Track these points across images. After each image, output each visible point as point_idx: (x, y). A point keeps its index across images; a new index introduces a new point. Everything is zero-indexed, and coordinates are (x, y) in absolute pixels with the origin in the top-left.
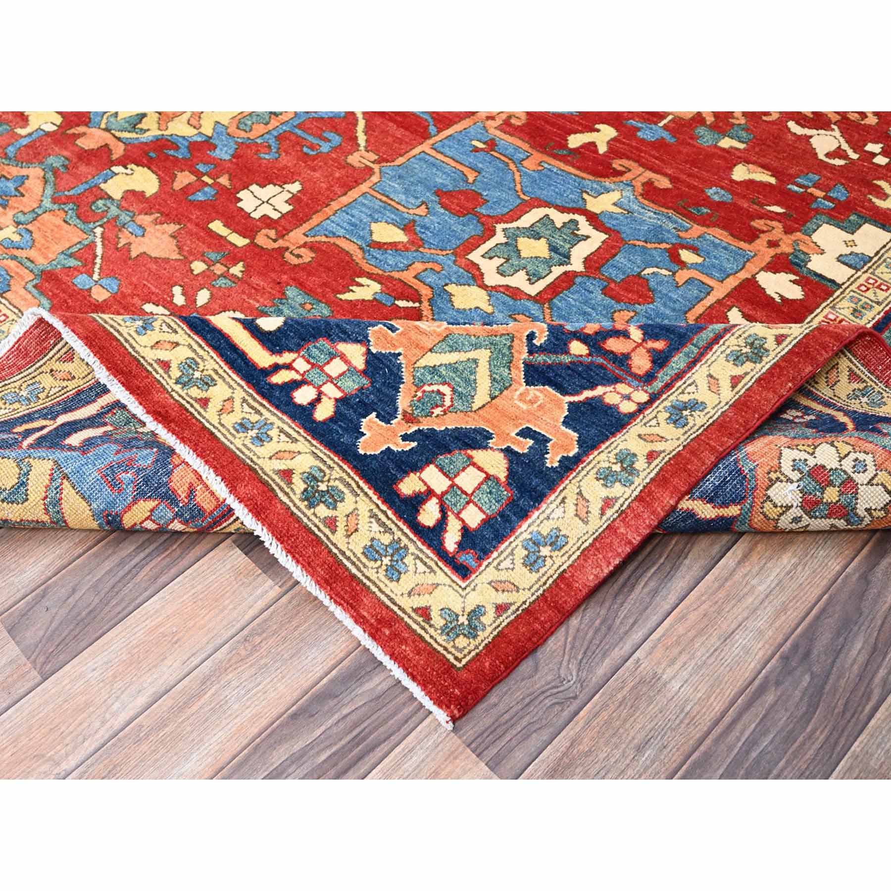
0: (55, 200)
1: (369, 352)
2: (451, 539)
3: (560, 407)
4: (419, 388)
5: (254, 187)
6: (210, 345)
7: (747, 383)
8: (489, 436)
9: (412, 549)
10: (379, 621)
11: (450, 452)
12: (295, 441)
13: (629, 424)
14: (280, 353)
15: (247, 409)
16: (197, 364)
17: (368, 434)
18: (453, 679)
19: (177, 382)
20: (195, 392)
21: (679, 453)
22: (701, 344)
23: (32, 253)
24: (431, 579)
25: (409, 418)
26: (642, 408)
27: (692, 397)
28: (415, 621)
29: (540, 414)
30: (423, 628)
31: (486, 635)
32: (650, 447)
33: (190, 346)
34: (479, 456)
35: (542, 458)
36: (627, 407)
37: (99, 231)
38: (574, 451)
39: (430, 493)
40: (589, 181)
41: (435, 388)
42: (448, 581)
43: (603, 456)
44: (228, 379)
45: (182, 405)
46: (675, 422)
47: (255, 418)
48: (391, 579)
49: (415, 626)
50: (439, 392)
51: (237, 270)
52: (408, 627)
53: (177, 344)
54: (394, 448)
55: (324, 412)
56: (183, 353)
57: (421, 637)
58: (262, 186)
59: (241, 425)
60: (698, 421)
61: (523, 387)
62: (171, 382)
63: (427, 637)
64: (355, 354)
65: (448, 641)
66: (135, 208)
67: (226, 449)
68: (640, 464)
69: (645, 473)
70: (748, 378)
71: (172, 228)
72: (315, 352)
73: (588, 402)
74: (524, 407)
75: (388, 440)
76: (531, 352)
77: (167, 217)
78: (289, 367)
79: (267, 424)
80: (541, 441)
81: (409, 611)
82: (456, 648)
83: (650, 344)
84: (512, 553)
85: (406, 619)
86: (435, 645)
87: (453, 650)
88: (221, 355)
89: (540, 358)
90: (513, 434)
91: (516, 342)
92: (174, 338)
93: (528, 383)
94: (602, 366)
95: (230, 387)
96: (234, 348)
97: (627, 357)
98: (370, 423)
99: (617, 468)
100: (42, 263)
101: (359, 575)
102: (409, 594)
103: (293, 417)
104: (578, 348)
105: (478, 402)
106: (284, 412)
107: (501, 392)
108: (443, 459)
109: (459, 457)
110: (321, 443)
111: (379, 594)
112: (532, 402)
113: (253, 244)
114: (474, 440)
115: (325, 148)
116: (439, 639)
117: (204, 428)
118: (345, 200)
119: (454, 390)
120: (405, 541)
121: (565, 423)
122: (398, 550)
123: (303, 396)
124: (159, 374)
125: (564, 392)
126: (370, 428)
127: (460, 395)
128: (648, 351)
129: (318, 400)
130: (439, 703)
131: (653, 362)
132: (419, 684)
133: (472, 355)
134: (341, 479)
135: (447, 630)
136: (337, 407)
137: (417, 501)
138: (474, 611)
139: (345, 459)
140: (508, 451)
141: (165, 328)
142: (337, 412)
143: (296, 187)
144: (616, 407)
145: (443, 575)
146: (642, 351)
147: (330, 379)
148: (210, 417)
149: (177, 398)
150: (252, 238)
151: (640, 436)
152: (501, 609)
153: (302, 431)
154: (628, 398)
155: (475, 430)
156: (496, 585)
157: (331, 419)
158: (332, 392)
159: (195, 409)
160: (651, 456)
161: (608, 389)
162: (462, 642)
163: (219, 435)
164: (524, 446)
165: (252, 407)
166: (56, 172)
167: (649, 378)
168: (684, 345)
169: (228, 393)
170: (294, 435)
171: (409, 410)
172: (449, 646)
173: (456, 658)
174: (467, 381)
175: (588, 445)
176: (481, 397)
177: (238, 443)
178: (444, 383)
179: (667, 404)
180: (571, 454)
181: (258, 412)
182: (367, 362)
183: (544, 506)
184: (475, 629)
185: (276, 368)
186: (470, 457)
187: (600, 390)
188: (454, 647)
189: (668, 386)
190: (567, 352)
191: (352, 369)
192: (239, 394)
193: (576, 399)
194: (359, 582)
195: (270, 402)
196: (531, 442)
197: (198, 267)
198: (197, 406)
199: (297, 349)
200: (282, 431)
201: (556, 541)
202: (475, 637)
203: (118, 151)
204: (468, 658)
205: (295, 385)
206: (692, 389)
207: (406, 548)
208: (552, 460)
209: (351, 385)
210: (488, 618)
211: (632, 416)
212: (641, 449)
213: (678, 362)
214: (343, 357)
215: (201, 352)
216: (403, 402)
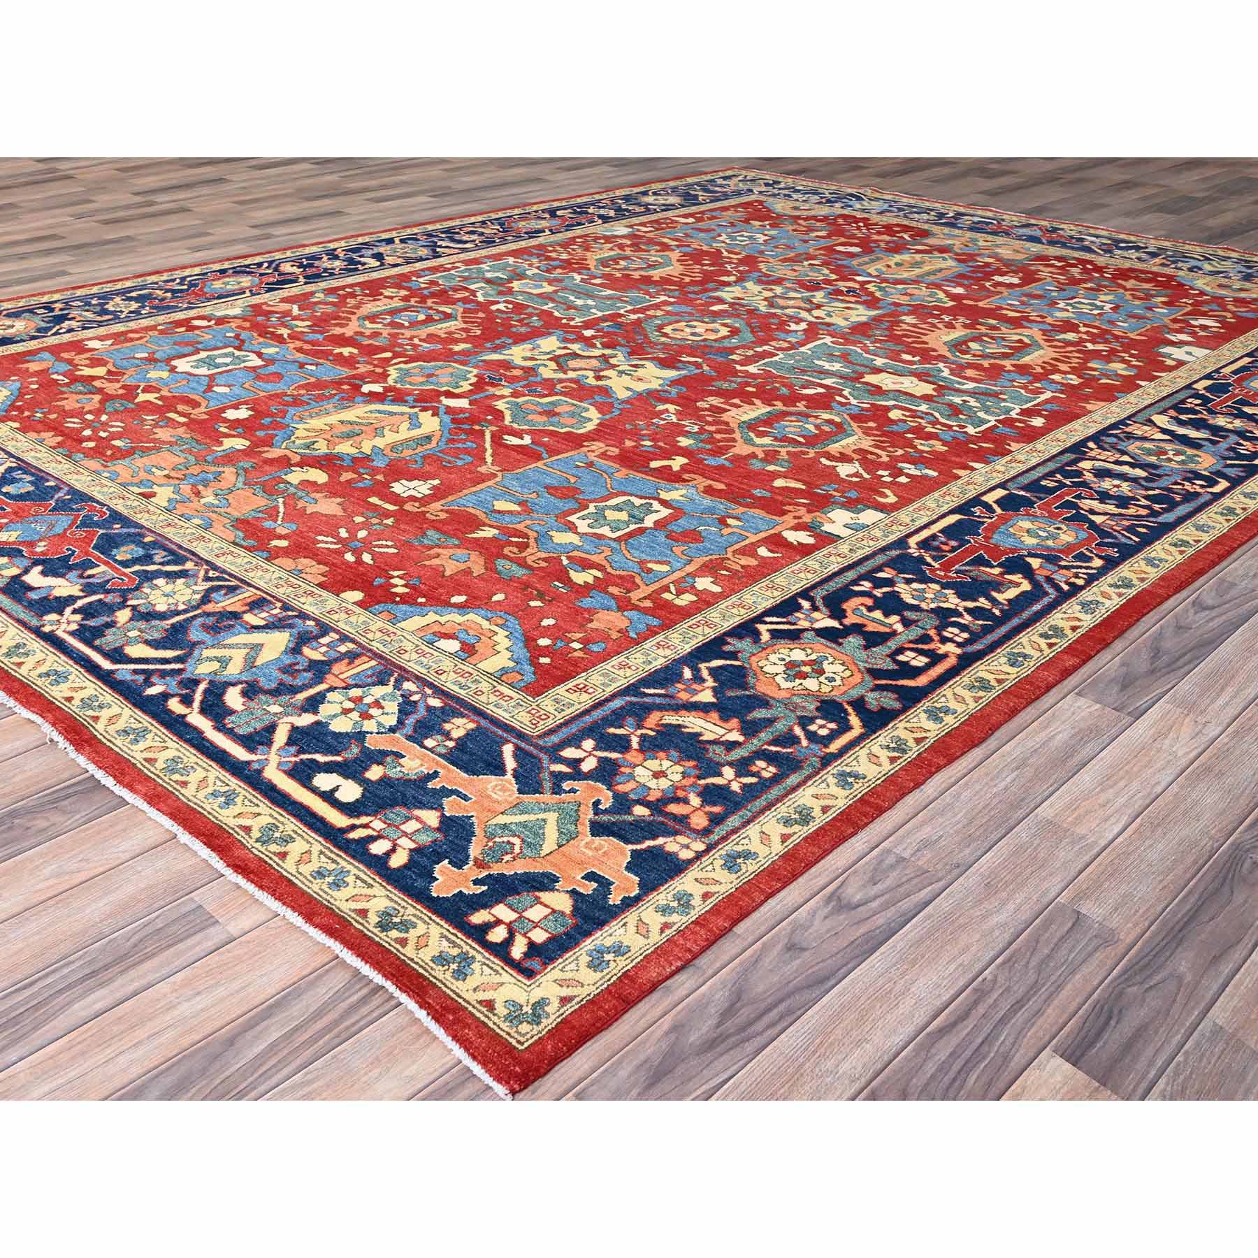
0: (245, 484)
1: (443, 815)
2: (518, 950)
3: (623, 853)
4: (489, 839)
5: (404, 482)
6: (291, 814)
7: (795, 840)
8: (555, 880)
9: (479, 957)
10: (444, 1008)
11: (519, 894)
12: (370, 886)
13: (687, 869)
14: (358, 817)
15: (323, 858)
16: (277, 827)
17: (441, 879)
18: (514, 1058)
19: (257, 841)
20: (274, 848)
21: (731, 894)
22: (754, 810)
23: (229, 510)
24: (497, 979)
25: (480, 864)
26: (699, 856)
27: (745, 847)
28: (479, 1011)
29: (605, 859)
30: (486, 1016)
31: (548, 1023)
32: (705, 889)
33: (271, 815)
34: (545, 896)
35: (605, 898)
36: (685, 855)
37: (281, 500)
38: (635, 892)
39: (498, 922)
40: (663, 484)
41: (505, 839)
42: (513, 980)
43: (662, 896)
44: (306, 837)
45: (260, 859)
46: (729, 869)
47: (332, 866)
48: (457, 979)
49: (478, 1015)
50: (509, 842)
51: (390, 521)
52: (473, 1015)
53: (259, 814)
54: (466, 891)
55: (398, 860)
56: (265, 820)
57: (484, 1023)
58: (410, 480)
59: (318, 873)
60: (750, 868)
61: (589, 838)
62: (252, 841)
63: (491, 1024)
64: (431, 818)
65: (511, 1027)
66: (309, 489)
67: (303, 893)
68: (696, 901)
69: (699, 908)
70: (796, 836)
71: (339, 500)
72: (392, 816)
73: (649, 850)
74: (590, 853)
75: (458, 884)
76: (596, 814)
77: (334, 494)
78: (366, 826)
79: (343, 871)
80: (604, 884)
81: (474, 1003)
82: (519, 1033)
83: (708, 809)
84: (577, 959)
85: (470, 1008)
86: (498, 1031)
87: (516, 1035)
88: (301, 820)
89: (605, 818)
90: (579, 878)
91: (582, 807)
92: (256, 810)
93: (593, 835)
94: (663, 823)
95: (308, 842)
96: (314, 815)
97: (687, 817)
98: (443, 870)
99: (675, 904)
100: (236, 514)
101: (426, 974)
102: (475, 990)
103: (369, 866)
104: (640, 811)
105: (546, 849)
106: (360, 861)
107: (568, 841)
108: (510, 899)
109: (526, 898)
110: (395, 888)
111: (444, 989)
112: (597, 849)
113: (402, 509)
114: (541, 883)
115: (460, 463)
116: (503, 1026)
117: (282, 876)
118: (474, 489)
119: (523, 841)
120: (472, 953)
121: (628, 868)
122: (466, 959)
123: (378, 848)
124: (241, 836)
125: (627, 842)
126: (442, 873)
127: (529, 845)
128: (706, 813)
129: (393, 850)
130: (498, 1079)
131: (711, 821)
132: (479, 1062)
133: (541, 816)
134: (414, 915)
135: (509, 1018)
136: (411, 856)
137: (487, 927)
138: (539, 1002)
139: (418, 901)
140: (573, 893)
141: (247, 802)
142: (411, 860)
143: (436, 482)
144: (676, 854)
145: (508, 976)
146: (700, 813)
147: (405, 834)
148: (288, 867)
149: (256, 852)
150: (401, 507)
151: (696, 880)
152: (564, 1000)
153: (377, 878)
154: (687, 847)
155: (543, 874)
156: (560, 983)
157: (405, 866)
158: (407, 844)
159: (274, 862)
160: (706, 896)
161: (669, 839)
162: (524, 1028)
163: (296, 881)
164: (589, 888)
165: (329, 858)
166: (246, 470)
167: (706, 832)
168: (740, 810)
169: (306, 847)
170: (371, 882)
171: (480, 857)
172: (512, 1032)
173: (519, 1042)
174: (536, 834)
175: (648, 887)
176: (549, 844)
177: (315, 888)
178: (515, 835)
179: (723, 852)
180: (632, 895)
181: (334, 861)
182: (441, 822)
183: (607, 928)
184: (539, 1016)
185: (353, 827)
186: (537, 898)
187: (660, 841)
188: (517, 1032)
189: (724, 839)
190: (630, 813)
191: (426, 828)
192: (316, 848)
193: (638, 847)
194: (426, 979)
195: (346, 853)
196: (595, 885)
197: (359, 519)
198: (276, 859)
199: (375, 814)
200: (358, 878)
201: (619, 950)
202: (538, 1024)
203: (297, 459)
204: (530, 1042)
205: (372, 839)
206: (746, 841)
207: (473, 957)
208: (615, 899)
209: (425, 839)
210: (553, 1008)
211: (690, 862)
212: (697, 891)
213: (733, 821)
214: (418, 819)
215: (281, 819)
216: (474, 850)
